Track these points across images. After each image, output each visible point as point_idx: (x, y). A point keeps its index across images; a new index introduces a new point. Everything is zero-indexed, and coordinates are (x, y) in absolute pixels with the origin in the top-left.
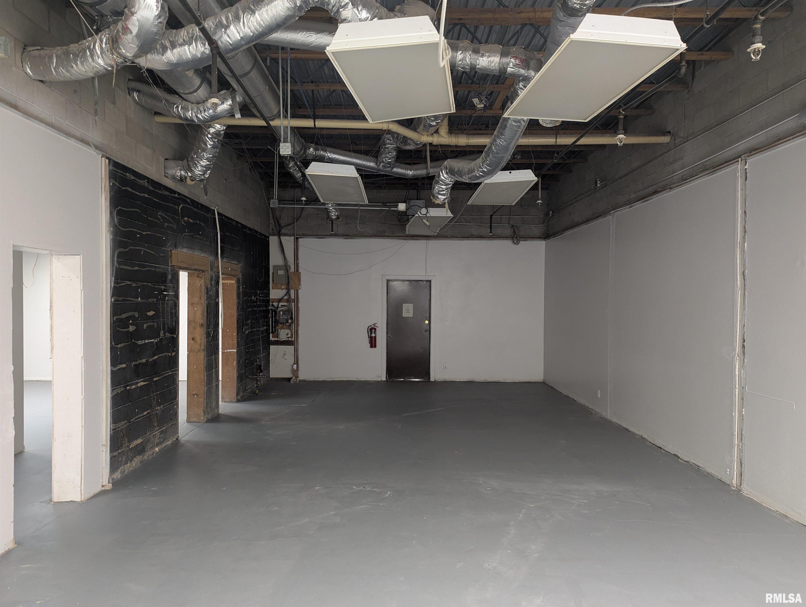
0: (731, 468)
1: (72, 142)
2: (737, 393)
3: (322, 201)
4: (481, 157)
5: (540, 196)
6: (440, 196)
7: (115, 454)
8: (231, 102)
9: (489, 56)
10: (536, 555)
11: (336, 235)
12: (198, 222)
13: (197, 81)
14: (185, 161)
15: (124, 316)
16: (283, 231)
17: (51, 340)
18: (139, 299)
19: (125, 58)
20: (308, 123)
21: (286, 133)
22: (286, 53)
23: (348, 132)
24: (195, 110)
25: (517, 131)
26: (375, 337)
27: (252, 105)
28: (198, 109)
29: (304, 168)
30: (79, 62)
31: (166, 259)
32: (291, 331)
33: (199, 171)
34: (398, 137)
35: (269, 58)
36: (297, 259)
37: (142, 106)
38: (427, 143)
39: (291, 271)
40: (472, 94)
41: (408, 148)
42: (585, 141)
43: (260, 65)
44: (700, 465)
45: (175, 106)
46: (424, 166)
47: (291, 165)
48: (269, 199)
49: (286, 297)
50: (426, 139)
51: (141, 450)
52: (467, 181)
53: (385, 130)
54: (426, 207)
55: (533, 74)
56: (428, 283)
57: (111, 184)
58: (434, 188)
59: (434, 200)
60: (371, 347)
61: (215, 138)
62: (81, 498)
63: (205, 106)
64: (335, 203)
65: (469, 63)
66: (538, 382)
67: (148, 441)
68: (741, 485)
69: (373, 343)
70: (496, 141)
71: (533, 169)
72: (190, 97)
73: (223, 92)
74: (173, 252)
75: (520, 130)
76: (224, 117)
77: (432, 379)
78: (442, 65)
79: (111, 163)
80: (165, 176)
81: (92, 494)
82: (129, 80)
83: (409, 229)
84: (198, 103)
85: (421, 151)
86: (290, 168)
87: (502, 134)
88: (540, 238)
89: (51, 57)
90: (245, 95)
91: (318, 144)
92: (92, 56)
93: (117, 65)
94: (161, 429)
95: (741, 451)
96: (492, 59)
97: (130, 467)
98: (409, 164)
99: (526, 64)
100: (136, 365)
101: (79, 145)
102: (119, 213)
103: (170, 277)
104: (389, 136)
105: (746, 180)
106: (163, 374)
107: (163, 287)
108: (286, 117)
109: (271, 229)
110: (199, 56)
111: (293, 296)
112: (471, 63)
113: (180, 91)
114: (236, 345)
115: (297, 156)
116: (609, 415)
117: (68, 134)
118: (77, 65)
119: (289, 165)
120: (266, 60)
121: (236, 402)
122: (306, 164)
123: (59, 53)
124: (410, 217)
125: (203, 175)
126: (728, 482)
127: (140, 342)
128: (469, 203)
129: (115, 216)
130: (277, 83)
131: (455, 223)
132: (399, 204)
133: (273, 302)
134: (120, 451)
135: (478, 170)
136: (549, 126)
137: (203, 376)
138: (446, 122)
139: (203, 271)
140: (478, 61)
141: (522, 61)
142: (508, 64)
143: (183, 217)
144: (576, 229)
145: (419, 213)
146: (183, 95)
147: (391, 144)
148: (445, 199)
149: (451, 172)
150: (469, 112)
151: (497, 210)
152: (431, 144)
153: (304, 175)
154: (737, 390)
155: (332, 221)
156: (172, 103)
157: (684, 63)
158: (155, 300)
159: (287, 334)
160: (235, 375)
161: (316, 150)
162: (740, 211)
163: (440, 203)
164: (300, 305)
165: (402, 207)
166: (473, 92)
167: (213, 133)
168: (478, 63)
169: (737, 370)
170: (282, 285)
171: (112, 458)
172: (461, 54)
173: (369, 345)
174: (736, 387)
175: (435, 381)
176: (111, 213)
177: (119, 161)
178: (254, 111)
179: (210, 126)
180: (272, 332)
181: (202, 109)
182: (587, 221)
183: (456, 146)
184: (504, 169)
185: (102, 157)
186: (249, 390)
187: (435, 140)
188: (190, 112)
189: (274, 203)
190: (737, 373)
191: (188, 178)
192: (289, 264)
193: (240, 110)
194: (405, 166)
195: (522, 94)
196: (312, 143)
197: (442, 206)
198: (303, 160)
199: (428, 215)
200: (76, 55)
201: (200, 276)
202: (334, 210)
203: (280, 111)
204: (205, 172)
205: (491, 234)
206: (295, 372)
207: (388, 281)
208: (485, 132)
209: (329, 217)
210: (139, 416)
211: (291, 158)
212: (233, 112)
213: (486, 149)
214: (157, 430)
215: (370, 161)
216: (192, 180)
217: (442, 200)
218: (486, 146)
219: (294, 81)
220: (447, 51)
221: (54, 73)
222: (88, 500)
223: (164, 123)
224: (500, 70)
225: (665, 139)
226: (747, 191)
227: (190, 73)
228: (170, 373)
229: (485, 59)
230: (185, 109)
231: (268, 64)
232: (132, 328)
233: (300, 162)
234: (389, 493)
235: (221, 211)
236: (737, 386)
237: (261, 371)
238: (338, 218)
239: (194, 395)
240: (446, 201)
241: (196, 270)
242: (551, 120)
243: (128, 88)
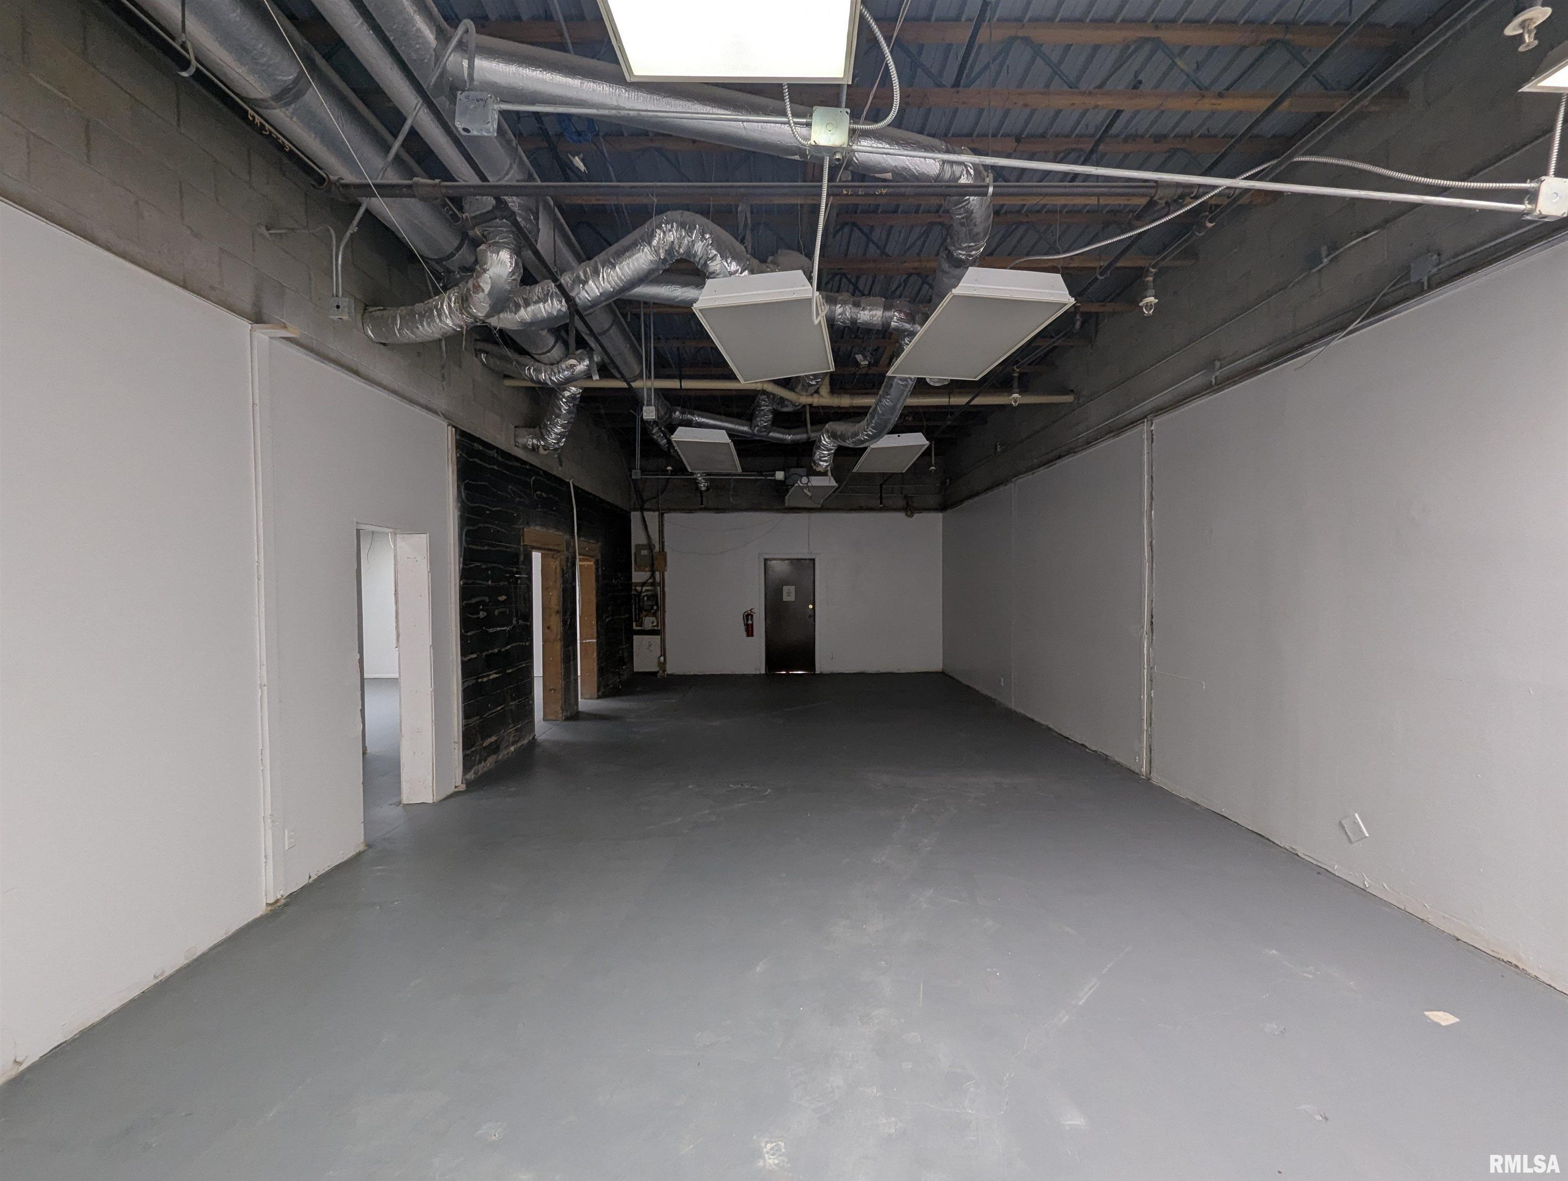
0: (1140, 755)
1: (417, 410)
2: (1145, 673)
3: (690, 470)
4: (866, 419)
5: (933, 462)
6: (822, 463)
7: (469, 752)
8: (588, 362)
9: (871, 310)
10: (929, 849)
11: (707, 509)
12: (551, 496)
13: (551, 341)
14: (537, 429)
15: (473, 601)
16: (646, 506)
17: (397, 628)
18: (490, 582)
19: (476, 318)
20: (673, 384)
21: (649, 396)
22: (648, 308)
23: (718, 393)
24: (549, 372)
25: (904, 390)
26: (752, 625)
27: (612, 366)
28: (552, 370)
29: (669, 434)
30: (425, 323)
31: (518, 537)
32: (657, 618)
33: (553, 439)
34: (774, 398)
35: (629, 313)
36: (663, 537)
37: (490, 369)
38: (807, 404)
39: (656, 551)
40: (856, 349)
41: (785, 410)
42: (980, 401)
43: (621, 322)
44: (1108, 754)
45: (527, 368)
46: (804, 430)
47: (654, 431)
48: (630, 470)
49: (651, 581)
50: (805, 400)
51: (495, 749)
52: (851, 446)
53: (759, 391)
54: (808, 476)
55: (919, 328)
56: (812, 561)
57: (458, 455)
58: (815, 453)
59: (815, 467)
60: (748, 635)
61: (571, 403)
62: (433, 799)
63: (560, 367)
64: (704, 473)
65: (849, 317)
66: (936, 673)
67: (503, 739)
68: (1150, 773)
69: (750, 631)
70: (881, 402)
71: (924, 431)
72: (544, 358)
73: (579, 351)
74: (525, 529)
75: (908, 389)
76: (580, 378)
77: (818, 671)
78: (816, 322)
79: (458, 432)
80: (516, 446)
81: (444, 796)
82: (476, 340)
83: (789, 501)
84: (552, 364)
85: (801, 413)
86: (654, 434)
87: (888, 394)
88: (936, 510)
89: (394, 318)
90: (604, 354)
91: (685, 408)
92: (439, 316)
93: (467, 326)
94: (515, 726)
95: (1150, 737)
96: (874, 312)
97: (484, 768)
98: (789, 428)
99: (911, 318)
100: (487, 656)
101: (424, 413)
102: (467, 487)
103: (522, 558)
104: (764, 397)
105: (1152, 442)
106: (517, 666)
107: (515, 570)
108: (649, 377)
109: (632, 504)
110: (555, 314)
111: (658, 579)
112: (851, 317)
113: (532, 351)
114: (595, 635)
115: (662, 421)
116: (1013, 706)
117: (412, 401)
118: (423, 326)
119: (652, 430)
120: (627, 316)
121: (597, 699)
122: (672, 429)
123: (405, 312)
124: (789, 487)
125: (557, 443)
126: (1137, 771)
127: (491, 630)
128: (855, 470)
129: (463, 491)
130: (639, 340)
131: (840, 492)
132: (777, 472)
133: (636, 586)
134: (473, 749)
135: (862, 434)
136: (937, 385)
137: (559, 668)
138: (827, 380)
139: (559, 552)
140: (859, 315)
141: (906, 315)
142: (892, 318)
143: (535, 491)
144: (976, 499)
145: (799, 482)
146: (536, 356)
147: (767, 406)
148: (827, 466)
149: (833, 436)
150: (853, 370)
151: (888, 479)
152: (811, 405)
153: (669, 442)
154: (1145, 671)
155: (701, 492)
156: (523, 365)
157: (1078, 317)
158: (506, 583)
159: (653, 622)
160: (595, 668)
161: (682, 413)
162: (1146, 477)
163: (822, 471)
164: (666, 589)
165: (780, 475)
166: (857, 347)
167: (568, 396)
168: (859, 317)
169: (1145, 649)
170: (646, 567)
171: (466, 757)
172: (840, 307)
173: (745, 634)
174: (1144, 667)
175: (821, 674)
176: (458, 487)
177: (466, 430)
178: (614, 371)
179: (565, 390)
180: (636, 621)
181: (556, 370)
182: (986, 490)
183: (839, 407)
184: (892, 432)
185: (448, 425)
186: (611, 686)
187: (816, 401)
188: (543, 374)
189: (636, 474)
190: (1145, 652)
191: (541, 447)
192: (653, 542)
193: (598, 371)
194: (783, 430)
195: (907, 349)
196: (678, 405)
197: (824, 474)
198: (669, 424)
199: (809, 484)
200: (422, 316)
201: (555, 557)
202: (703, 481)
203: (642, 371)
204: (559, 441)
205: (882, 506)
206: (662, 665)
207: (766, 560)
208: (870, 391)
209: (697, 489)
210: (492, 712)
211: (655, 422)
212: (591, 373)
213: (871, 409)
214: (512, 728)
215: (743, 425)
216: (545, 450)
217: (824, 467)
218: (870, 407)
219: (657, 339)
220: (823, 307)
221: (398, 335)
222: (440, 801)
223: (514, 387)
224: (883, 324)
225: (1069, 398)
226: (1154, 455)
227: (544, 332)
228: (524, 665)
229: (866, 312)
230: (538, 371)
231: (629, 320)
232: (482, 614)
233: (665, 427)
234: (769, 790)
235: (577, 484)
236: (1146, 666)
237: (625, 664)
238: (708, 489)
239: (551, 690)
240: (829, 468)
241: (550, 550)
242: (939, 379)
243: (475, 350)
